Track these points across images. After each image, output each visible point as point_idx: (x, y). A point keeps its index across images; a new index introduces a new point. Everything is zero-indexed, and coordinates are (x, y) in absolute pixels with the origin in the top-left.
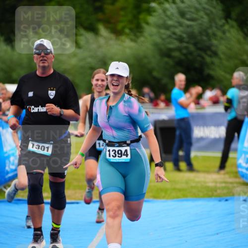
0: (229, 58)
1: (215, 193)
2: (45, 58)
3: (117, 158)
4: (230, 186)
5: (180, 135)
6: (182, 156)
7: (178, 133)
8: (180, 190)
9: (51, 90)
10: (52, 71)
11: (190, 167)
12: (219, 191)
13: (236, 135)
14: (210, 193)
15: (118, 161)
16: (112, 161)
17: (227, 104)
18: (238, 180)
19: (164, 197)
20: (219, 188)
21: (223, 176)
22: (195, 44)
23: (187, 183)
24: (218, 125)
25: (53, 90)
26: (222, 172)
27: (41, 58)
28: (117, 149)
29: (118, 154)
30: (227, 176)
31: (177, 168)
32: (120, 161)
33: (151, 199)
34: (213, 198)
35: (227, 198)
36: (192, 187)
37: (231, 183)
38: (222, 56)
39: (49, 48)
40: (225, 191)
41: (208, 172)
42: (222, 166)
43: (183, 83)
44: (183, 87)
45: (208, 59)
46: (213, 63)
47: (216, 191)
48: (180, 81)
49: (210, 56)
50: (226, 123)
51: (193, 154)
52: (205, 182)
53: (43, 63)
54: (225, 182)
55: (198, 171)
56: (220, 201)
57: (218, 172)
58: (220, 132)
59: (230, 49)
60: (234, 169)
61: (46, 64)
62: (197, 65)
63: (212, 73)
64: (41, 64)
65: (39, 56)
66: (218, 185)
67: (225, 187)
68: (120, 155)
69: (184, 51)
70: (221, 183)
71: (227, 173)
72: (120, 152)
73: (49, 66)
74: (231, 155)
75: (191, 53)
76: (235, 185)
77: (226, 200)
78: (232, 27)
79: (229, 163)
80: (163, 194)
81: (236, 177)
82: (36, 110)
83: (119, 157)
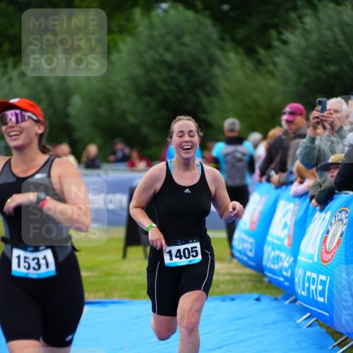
1: (217, 290)
4: (238, 278)
20: (222, 283)
34: (214, 296)
35: (234, 296)
37: (239, 275)
40: (230, 287)
47: (218, 287)
54: (231, 274)
56: (223, 300)
66: (221, 278)
67: (230, 281)
70: (225, 275)
76: (244, 278)
77: (232, 300)
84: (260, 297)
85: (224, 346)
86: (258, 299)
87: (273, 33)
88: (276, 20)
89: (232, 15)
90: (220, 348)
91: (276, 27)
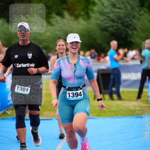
2: (25, 34)
3: (75, 97)
4: (144, 109)
5: (114, 78)
6: (114, 91)
7: (112, 77)
8: (113, 112)
9: (29, 53)
10: (29, 42)
11: (120, 98)
12: (137, 112)
13: (147, 78)
14: (132, 113)
15: (75, 99)
16: (71, 100)
19: (103, 116)
20: (137, 110)
21: (139, 103)
22: (122, 23)
23: (117, 107)
24: (136, 72)
26: (139, 100)
27: (22, 34)
28: (75, 92)
29: (76, 95)
30: (142, 103)
31: (112, 98)
32: (77, 99)
33: (96, 117)
34: (134, 116)
36: (121, 110)
37: (145, 107)
39: (27, 28)
40: (141, 112)
43: (116, 46)
44: (116, 49)
45: (130, 32)
46: (133, 34)
47: (135, 112)
48: (114, 45)
49: (131, 30)
50: (141, 71)
51: (121, 90)
52: (128, 107)
54: (141, 107)
56: (138, 118)
57: (136, 101)
58: (138, 76)
60: (146, 99)
61: (25, 38)
62: (123, 36)
63: (133, 40)
64: (22, 39)
67: (141, 110)
68: (77, 96)
70: (138, 107)
71: (142, 101)
72: (77, 94)
73: (27, 39)
74: (145, 90)
75: (119, 29)
77: (141, 117)
78: (146, 12)
79: (143, 95)
80: (103, 114)
82: (20, 66)
83: (76, 97)
85: (138, 137)
90: (136, 138)
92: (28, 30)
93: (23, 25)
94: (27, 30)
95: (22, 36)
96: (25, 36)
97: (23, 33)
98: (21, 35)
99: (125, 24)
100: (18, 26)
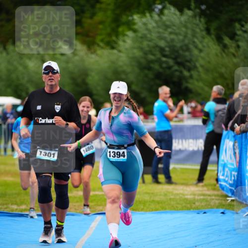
0: (207, 70)
1: (194, 206)
2: (53, 78)
4: (209, 198)
9: (57, 105)
10: (58, 89)
12: (197, 204)
14: (188, 206)
15: (117, 160)
16: (112, 160)
17: (204, 118)
18: (216, 193)
20: (197, 201)
21: (201, 189)
22: (175, 59)
24: (196, 138)
25: (59, 105)
26: (201, 184)
27: (49, 78)
28: (116, 151)
30: (205, 188)
34: (192, 210)
35: (206, 210)
37: (209, 195)
38: (200, 69)
39: (55, 69)
40: (203, 204)
41: (186, 184)
42: (201, 179)
45: (186, 73)
46: (191, 77)
47: (194, 203)
49: (189, 70)
50: (204, 136)
52: (183, 195)
53: (51, 82)
54: (204, 195)
55: (176, 184)
56: (198, 213)
57: (196, 184)
58: (199, 145)
59: (209, 62)
61: (53, 83)
62: (175, 79)
63: (190, 86)
64: (50, 83)
65: (48, 76)
66: (196, 197)
67: (204, 199)
68: (119, 156)
69: (164, 65)
70: (200, 195)
71: (206, 185)
72: (118, 154)
73: (55, 84)
74: (210, 167)
75: (169, 68)
76: (213, 197)
77: (205, 213)
79: (207, 176)
81: (214, 189)
82: (43, 121)
83: (117, 157)
84: (224, 211)
85: (199, 245)
86: (223, 213)
87: (237, 25)
88: (240, 16)
89: (208, 12)
91: (239, 21)
92: (57, 72)
93: (50, 65)
94: (55, 71)
95: (50, 80)
96: (53, 79)
97: (51, 76)
98: (47, 79)
99: (179, 60)
100: (44, 67)
